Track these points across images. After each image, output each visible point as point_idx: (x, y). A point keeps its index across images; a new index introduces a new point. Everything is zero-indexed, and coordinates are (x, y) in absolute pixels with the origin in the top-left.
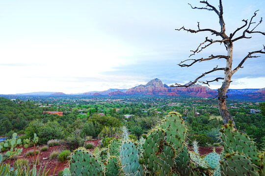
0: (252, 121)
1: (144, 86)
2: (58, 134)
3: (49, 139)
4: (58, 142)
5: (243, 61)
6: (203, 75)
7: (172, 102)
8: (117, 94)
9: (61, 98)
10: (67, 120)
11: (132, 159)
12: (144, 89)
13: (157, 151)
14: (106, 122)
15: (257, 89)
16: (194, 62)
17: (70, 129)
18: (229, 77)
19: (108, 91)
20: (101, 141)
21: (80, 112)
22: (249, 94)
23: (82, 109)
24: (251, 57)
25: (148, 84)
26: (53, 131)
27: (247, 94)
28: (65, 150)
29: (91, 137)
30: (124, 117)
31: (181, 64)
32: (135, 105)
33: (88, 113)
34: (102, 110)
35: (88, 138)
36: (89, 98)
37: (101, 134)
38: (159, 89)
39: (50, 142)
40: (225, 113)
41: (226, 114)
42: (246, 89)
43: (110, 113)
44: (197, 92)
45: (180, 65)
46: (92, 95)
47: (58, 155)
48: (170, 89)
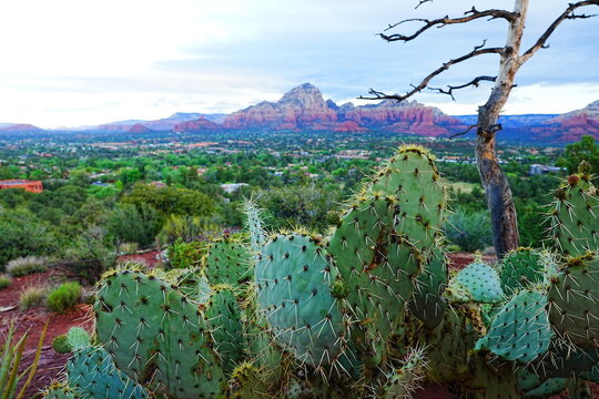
0: (532, 192)
1: (274, 105)
2: (35, 241)
3: (11, 258)
4: (40, 262)
5: (551, 29)
6: (445, 67)
7: (347, 148)
8: (199, 127)
9: (29, 141)
10: (59, 204)
11: (305, 286)
12: (273, 114)
13: (369, 262)
14: (172, 203)
15: (553, 116)
16: (424, 28)
17: (70, 227)
18: (511, 73)
19: (172, 118)
20: (165, 253)
21: (95, 180)
22: (533, 126)
23: (98, 172)
24: (574, 17)
25: (286, 99)
26: (19, 234)
27: (529, 128)
28: (63, 281)
29: (135, 245)
30: (221, 191)
31: (388, 34)
32: (250, 158)
33: (119, 182)
34: (159, 174)
35: (127, 247)
36: (119, 141)
37: (161, 237)
38: (313, 113)
39: (13, 264)
40: (490, 169)
41: (493, 172)
42: (527, 116)
43: (182, 179)
44: (411, 123)
45: (386, 38)
46: (124, 130)
47: (44, 298)
48: (343, 115)
